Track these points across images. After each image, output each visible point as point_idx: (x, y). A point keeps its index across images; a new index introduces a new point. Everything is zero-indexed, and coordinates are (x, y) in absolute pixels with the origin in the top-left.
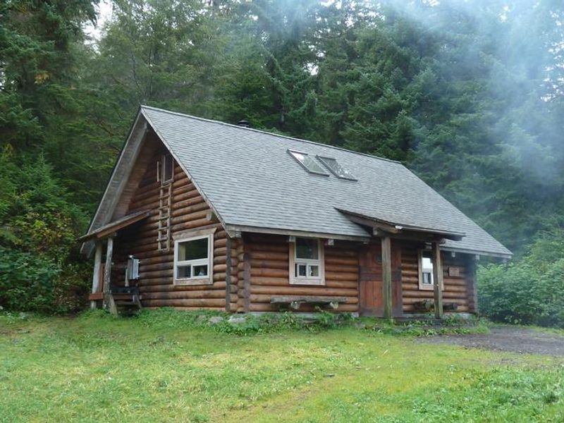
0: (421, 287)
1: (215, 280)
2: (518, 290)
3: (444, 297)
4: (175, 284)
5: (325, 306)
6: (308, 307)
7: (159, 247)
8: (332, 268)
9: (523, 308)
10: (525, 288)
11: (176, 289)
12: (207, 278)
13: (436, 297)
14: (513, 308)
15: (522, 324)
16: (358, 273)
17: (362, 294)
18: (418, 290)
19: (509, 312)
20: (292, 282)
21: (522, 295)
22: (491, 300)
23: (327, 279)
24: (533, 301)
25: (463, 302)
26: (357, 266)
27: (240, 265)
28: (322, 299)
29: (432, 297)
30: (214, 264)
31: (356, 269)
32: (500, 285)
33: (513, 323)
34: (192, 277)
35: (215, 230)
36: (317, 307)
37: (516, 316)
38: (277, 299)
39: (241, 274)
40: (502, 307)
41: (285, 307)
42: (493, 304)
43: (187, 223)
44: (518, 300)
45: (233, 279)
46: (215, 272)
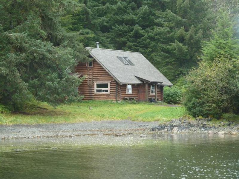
0: (151, 94)
1: (110, 93)
2: (174, 94)
3: (158, 97)
4: (95, 94)
5: (133, 99)
6: (130, 99)
7: (88, 84)
8: (134, 90)
9: (175, 100)
10: (176, 94)
11: (95, 95)
12: (108, 93)
13: (155, 97)
14: (172, 100)
15: (174, 104)
16: (138, 91)
17: (139, 96)
18: (150, 95)
19: (171, 101)
20: (127, 94)
21: (175, 96)
22: (166, 97)
23: (133, 93)
24: (177, 98)
25: (160, 98)
26: (138, 89)
27: (119, 90)
28: (133, 97)
29: (154, 97)
30: (110, 89)
31: (137, 90)
32: (169, 93)
33: (172, 104)
34: (102, 92)
35: (110, 82)
36: (131, 99)
37: (173, 102)
38: (126, 97)
39: (119, 92)
40: (169, 99)
41: (126, 99)
42: (167, 99)
43: (99, 79)
44: (174, 98)
45: (118, 93)
46: (110, 91)
